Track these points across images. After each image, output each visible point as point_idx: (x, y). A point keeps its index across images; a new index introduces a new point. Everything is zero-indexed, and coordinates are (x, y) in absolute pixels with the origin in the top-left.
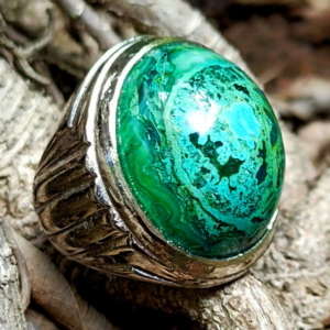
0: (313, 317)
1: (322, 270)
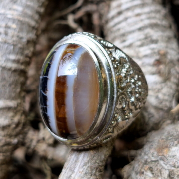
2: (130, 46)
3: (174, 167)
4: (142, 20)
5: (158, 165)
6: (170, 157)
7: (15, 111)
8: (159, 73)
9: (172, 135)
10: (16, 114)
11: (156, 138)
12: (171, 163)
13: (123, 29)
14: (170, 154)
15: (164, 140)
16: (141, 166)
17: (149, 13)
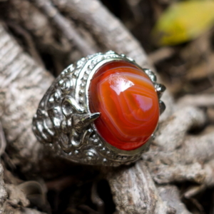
0: (163, 176)
1: (171, 153)
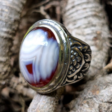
2: (78, 28)
3: (102, 102)
4: (87, 12)
5: (93, 100)
6: (100, 96)
7: (4, 64)
8: (96, 45)
9: (102, 83)
10: (5, 65)
11: (92, 85)
12: (100, 100)
13: (74, 17)
14: (100, 94)
15: (97, 86)
16: (81, 101)
17: (91, 8)
